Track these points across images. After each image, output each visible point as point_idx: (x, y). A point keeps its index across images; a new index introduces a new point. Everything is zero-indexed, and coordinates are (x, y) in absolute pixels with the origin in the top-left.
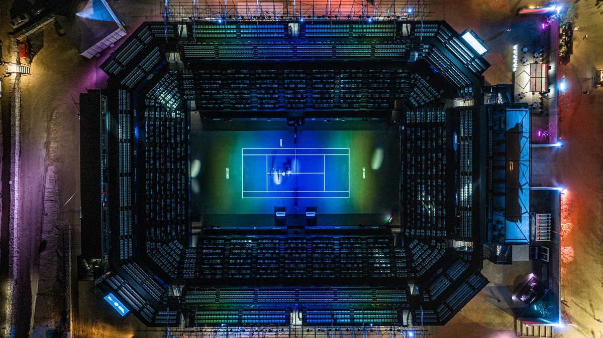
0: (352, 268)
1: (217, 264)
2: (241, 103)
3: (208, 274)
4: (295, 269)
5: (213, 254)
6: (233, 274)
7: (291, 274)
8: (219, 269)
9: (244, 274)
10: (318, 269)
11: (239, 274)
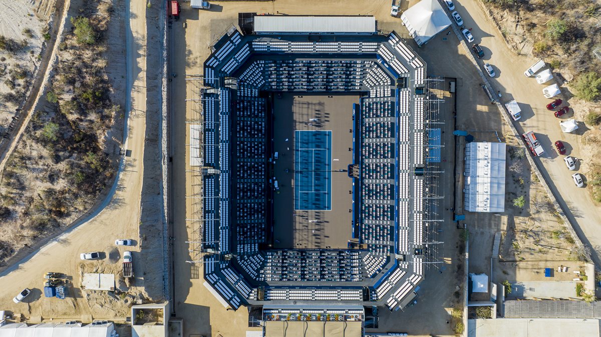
0: (244, 212)
1: (247, 113)
2: (366, 131)
3: (240, 106)
4: (244, 170)
5: (255, 109)
6: (240, 124)
7: (240, 167)
8: (244, 114)
9: (239, 132)
10: (243, 187)
11: (240, 129)
